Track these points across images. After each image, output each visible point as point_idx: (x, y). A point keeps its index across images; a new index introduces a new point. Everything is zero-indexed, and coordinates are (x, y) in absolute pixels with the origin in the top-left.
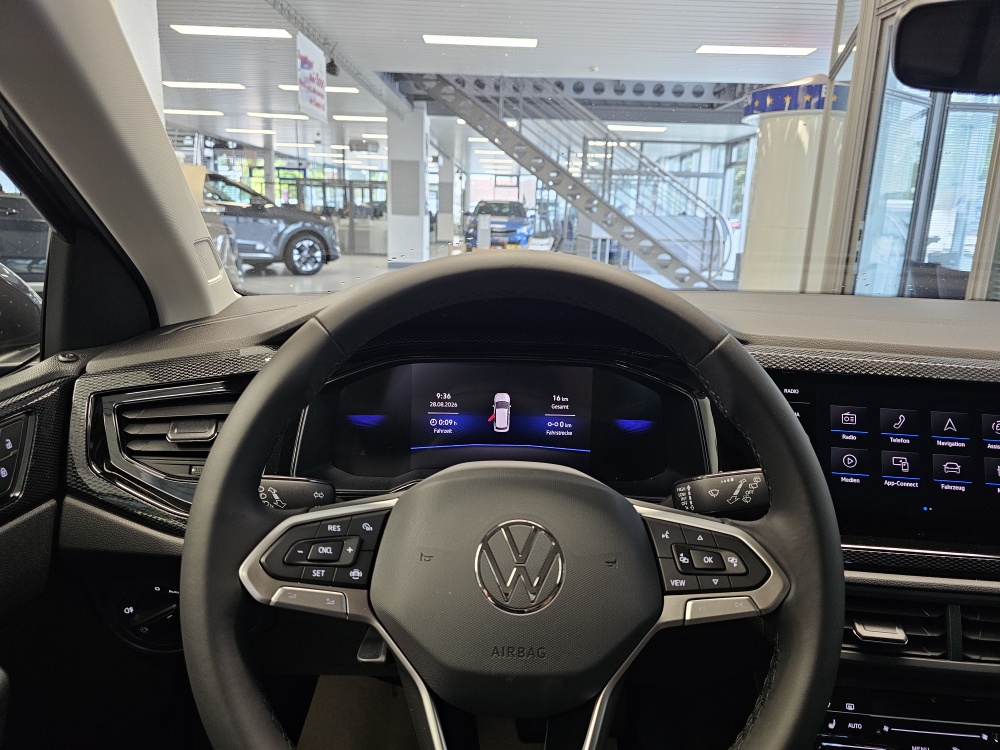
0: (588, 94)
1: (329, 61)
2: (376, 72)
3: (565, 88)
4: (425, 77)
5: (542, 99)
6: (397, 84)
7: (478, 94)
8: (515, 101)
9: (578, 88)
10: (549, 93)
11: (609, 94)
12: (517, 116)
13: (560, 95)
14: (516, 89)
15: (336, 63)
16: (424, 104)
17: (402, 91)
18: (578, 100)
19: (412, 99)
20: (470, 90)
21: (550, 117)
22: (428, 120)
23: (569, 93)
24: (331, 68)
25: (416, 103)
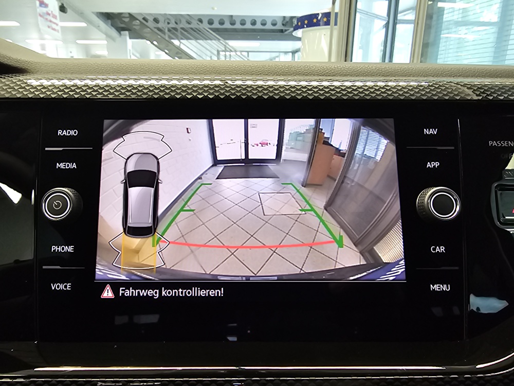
0: (216, 25)
1: (60, 4)
2: (93, 13)
3: (204, 22)
4: (123, 15)
5: (192, 29)
6: (110, 21)
7: (155, 26)
8: (175, 29)
9: (211, 22)
10: (194, 25)
11: (227, 25)
12: (178, 38)
13: (201, 26)
14: (176, 23)
15: (65, 5)
16: (127, 33)
17: (112, 25)
18: (211, 29)
19: (120, 30)
20: (151, 24)
21: (196, 39)
22: (130, 42)
23: (205, 25)
24: (62, 9)
25: (122, 32)
